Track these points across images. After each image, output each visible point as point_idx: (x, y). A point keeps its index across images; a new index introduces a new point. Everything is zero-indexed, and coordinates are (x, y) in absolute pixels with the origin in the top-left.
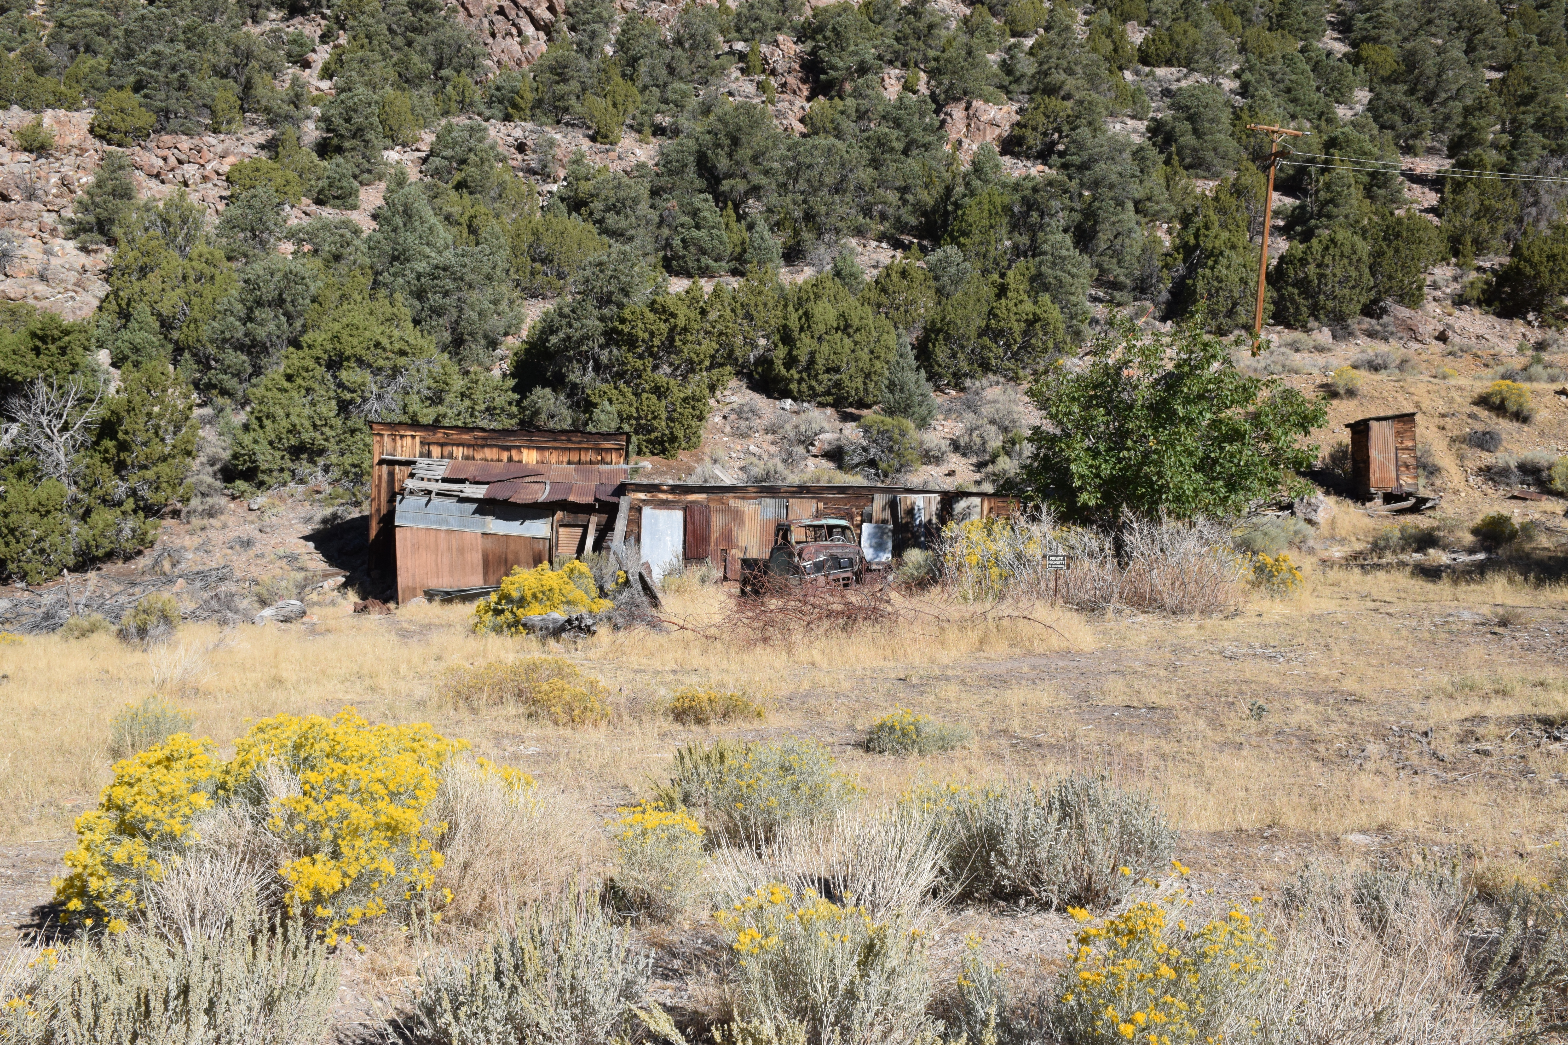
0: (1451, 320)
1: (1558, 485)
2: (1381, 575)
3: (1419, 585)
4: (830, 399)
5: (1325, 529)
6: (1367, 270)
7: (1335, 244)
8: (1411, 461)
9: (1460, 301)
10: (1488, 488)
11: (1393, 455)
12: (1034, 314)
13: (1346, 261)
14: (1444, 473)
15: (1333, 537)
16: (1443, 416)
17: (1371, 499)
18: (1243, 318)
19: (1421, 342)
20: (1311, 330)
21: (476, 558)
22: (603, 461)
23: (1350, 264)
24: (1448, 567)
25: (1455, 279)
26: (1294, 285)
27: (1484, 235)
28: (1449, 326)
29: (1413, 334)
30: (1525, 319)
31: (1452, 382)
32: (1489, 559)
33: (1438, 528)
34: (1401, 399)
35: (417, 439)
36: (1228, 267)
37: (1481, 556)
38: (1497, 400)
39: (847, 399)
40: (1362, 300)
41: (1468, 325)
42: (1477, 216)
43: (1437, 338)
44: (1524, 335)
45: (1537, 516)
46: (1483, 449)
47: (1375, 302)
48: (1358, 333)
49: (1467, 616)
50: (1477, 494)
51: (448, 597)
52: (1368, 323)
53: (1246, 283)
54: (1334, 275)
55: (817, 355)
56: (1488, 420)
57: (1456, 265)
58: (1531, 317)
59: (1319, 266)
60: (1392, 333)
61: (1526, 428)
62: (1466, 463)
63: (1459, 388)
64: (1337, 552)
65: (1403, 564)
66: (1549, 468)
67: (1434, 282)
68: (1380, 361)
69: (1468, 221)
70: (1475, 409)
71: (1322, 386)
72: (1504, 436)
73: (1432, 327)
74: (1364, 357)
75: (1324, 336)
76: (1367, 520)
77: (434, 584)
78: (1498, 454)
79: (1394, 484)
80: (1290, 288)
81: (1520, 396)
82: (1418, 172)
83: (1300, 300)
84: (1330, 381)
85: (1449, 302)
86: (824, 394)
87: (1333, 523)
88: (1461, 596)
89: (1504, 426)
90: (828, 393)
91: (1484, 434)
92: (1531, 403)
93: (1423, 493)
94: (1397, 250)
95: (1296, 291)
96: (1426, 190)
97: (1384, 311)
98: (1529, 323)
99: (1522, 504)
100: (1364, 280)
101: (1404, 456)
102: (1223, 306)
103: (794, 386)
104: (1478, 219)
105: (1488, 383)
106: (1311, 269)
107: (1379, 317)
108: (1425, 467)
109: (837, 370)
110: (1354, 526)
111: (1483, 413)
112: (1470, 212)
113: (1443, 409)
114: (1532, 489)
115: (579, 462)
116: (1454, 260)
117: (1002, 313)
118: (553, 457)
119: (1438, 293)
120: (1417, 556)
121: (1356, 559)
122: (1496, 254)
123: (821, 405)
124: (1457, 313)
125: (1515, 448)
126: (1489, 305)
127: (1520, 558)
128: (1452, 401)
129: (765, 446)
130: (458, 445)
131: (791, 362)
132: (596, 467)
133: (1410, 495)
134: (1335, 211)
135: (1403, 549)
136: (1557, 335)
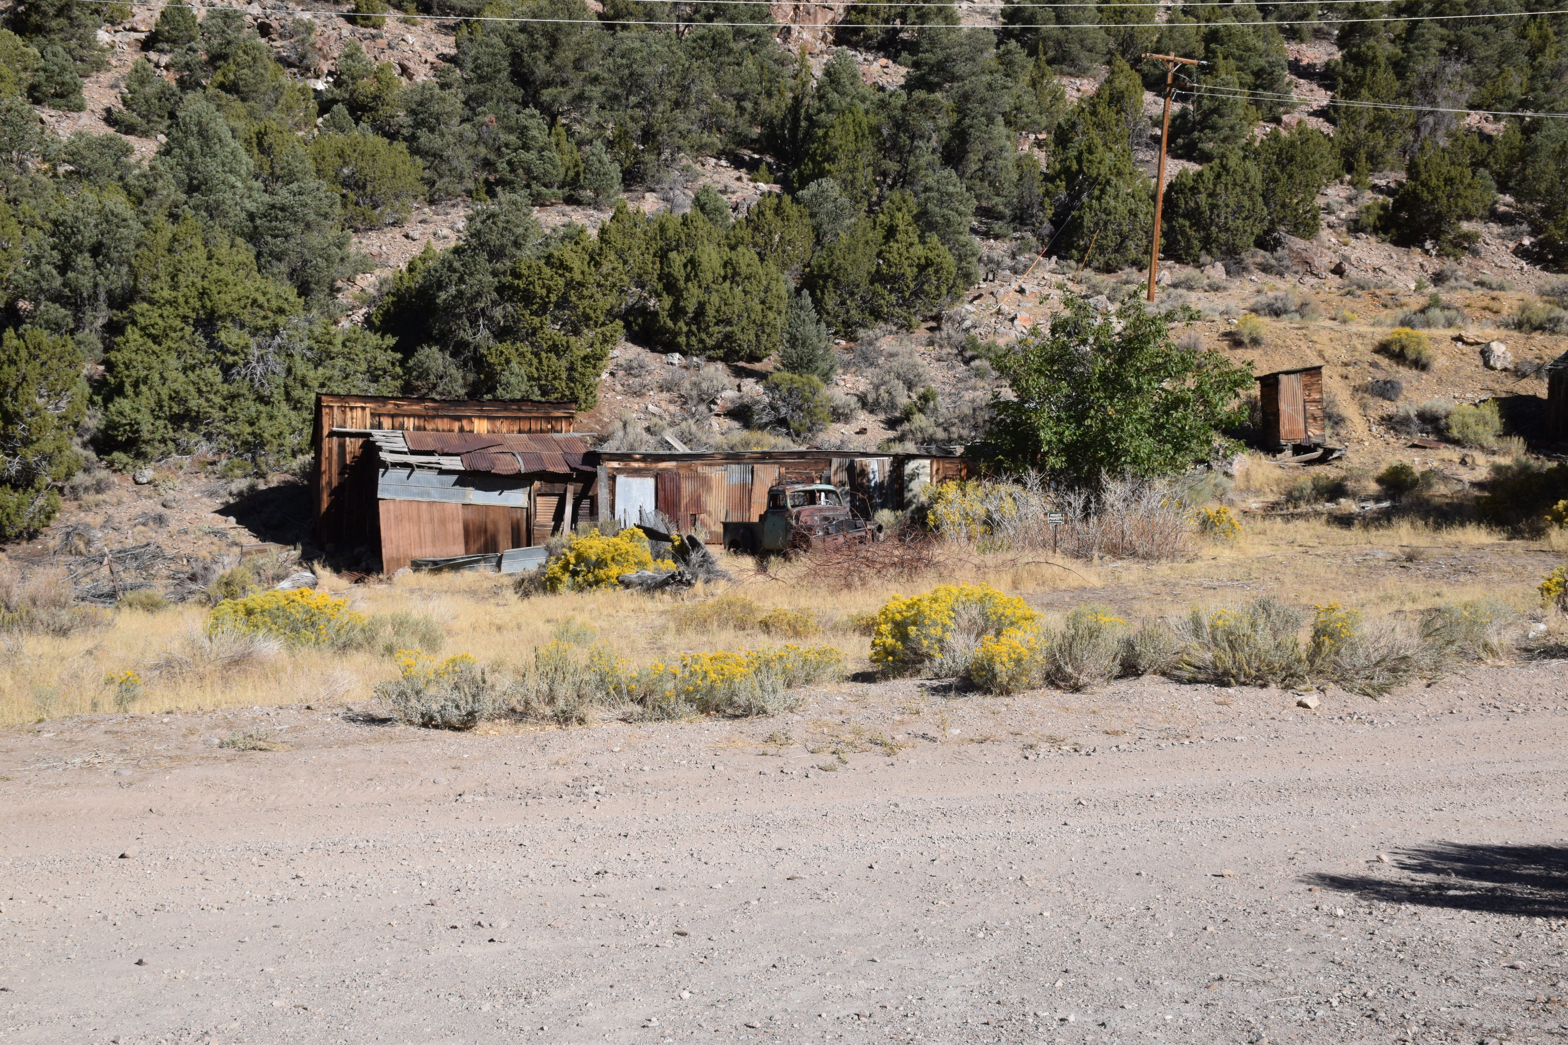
0: (1346, 251)
1: (1455, 433)
2: (1301, 524)
3: (1337, 532)
4: (721, 353)
5: (1240, 482)
6: (1260, 199)
7: (1228, 171)
8: (1318, 413)
9: (1355, 227)
10: (1390, 437)
11: (1301, 408)
12: (926, 258)
13: (1238, 189)
14: (1348, 423)
15: (1248, 489)
16: (1346, 365)
17: (1281, 451)
18: (1133, 253)
19: (1317, 276)
20: (1204, 265)
21: (459, 528)
22: (553, 430)
23: (1244, 193)
24: (1359, 515)
25: (1350, 200)
26: (1185, 216)
27: (1379, 148)
28: (1345, 258)
29: (1308, 267)
30: (1422, 247)
31: (1353, 328)
32: (1393, 507)
33: (1345, 478)
34: (1304, 347)
35: (368, 411)
36: (1116, 197)
37: (1386, 504)
38: (1396, 348)
39: (737, 352)
40: (1256, 231)
41: (1364, 256)
42: (1371, 128)
43: (1333, 272)
44: (1422, 266)
45: (1435, 464)
46: (1384, 398)
47: (1267, 232)
48: (1252, 268)
49: (1380, 555)
50: (1380, 444)
51: (437, 567)
52: (1261, 255)
53: (1136, 215)
54: (1227, 206)
55: (708, 306)
56: (1388, 369)
57: (1350, 183)
58: (1428, 245)
59: (1211, 195)
60: (1287, 267)
61: (1424, 376)
62: (1369, 412)
63: (1360, 336)
64: (1254, 504)
65: (1318, 514)
66: (1446, 417)
67: (1328, 205)
68: (1279, 304)
69: (1362, 132)
70: (1377, 358)
71: (1226, 334)
72: (1404, 385)
73: (1327, 259)
74: (1262, 299)
75: (1217, 271)
76: (1279, 472)
77: (418, 554)
78: (1399, 403)
79: (1303, 436)
80: (1181, 220)
81: (1419, 344)
82: (1305, 62)
83: (1191, 232)
84: (1233, 329)
85: (1344, 229)
86: (714, 348)
87: (1247, 475)
88: (1373, 540)
89: (1404, 374)
90: (718, 346)
91: (1386, 383)
92: (1429, 351)
93: (1331, 443)
94: (1291, 177)
95: (1187, 223)
96: (1315, 87)
97: (1278, 242)
98: (1427, 252)
99: (1422, 452)
100: (1258, 210)
101: (1312, 408)
102: (1112, 241)
103: (682, 340)
104: (1373, 131)
105: (1389, 330)
106: (1202, 198)
107: (1273, 250)
108: (1329, 417)
109: (729, 322)
110: (1268, 478)
111: (1384, 362)
112: (1364, 122)
113: (1345, 358)
114: (1431, 437)
115: (530, 431)
116: (1348, 177)
117: (894, 257)
118: (503, 427)
119: (1332, 219)
120: (1330, 506)
121: (1271, 510)
122: (1392, 170)
123: (710, 359)
124: (1353, 242)
125: (1414, 396)
126: (1386, 233)
127: (1421, 505)
128: (1354, 349)
129: (664, 404)
130: (409, 416)
131: (677, 312)
132: (550, 435)
133: (1317, 446)
134: (1220, 122)
135: (1316, 500)
136: (1455, 265)
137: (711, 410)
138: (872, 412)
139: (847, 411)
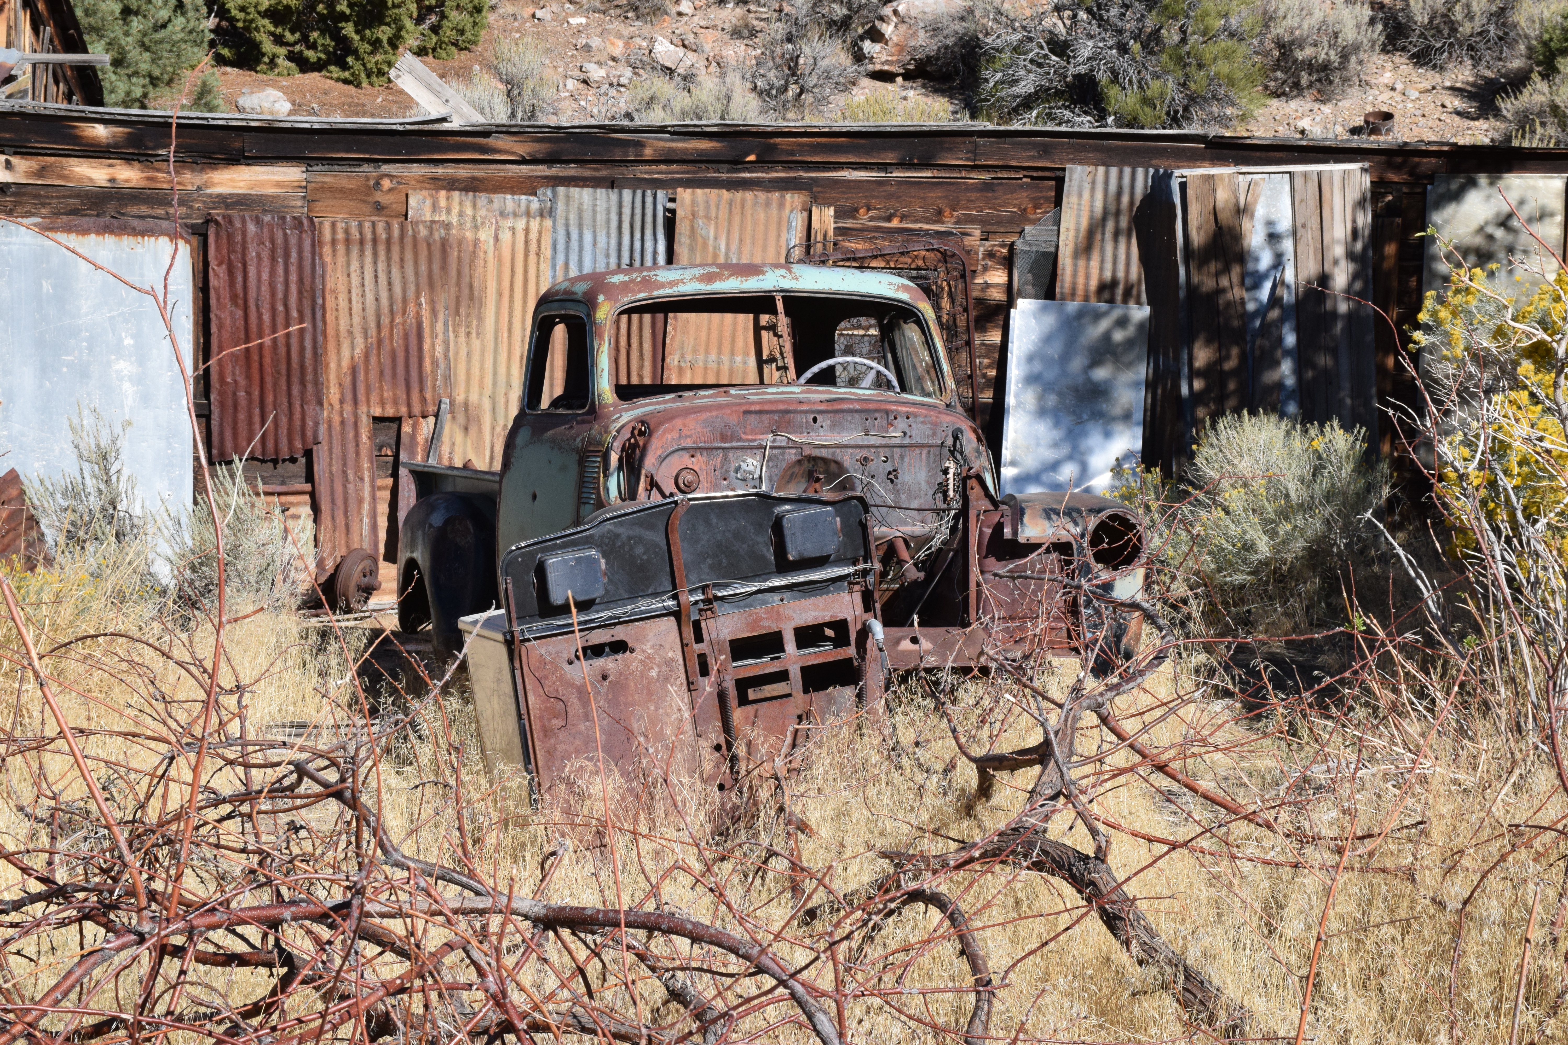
137: (859, 57)
138: (1422, 58)
139: (1325, 53)
